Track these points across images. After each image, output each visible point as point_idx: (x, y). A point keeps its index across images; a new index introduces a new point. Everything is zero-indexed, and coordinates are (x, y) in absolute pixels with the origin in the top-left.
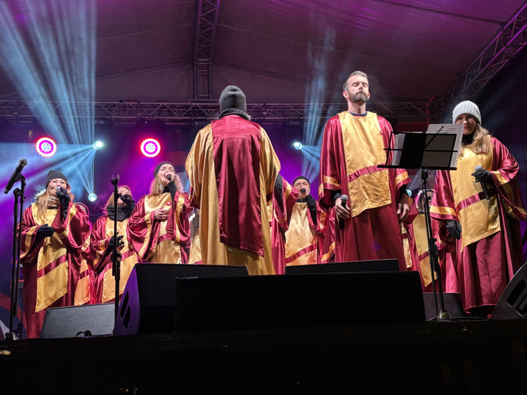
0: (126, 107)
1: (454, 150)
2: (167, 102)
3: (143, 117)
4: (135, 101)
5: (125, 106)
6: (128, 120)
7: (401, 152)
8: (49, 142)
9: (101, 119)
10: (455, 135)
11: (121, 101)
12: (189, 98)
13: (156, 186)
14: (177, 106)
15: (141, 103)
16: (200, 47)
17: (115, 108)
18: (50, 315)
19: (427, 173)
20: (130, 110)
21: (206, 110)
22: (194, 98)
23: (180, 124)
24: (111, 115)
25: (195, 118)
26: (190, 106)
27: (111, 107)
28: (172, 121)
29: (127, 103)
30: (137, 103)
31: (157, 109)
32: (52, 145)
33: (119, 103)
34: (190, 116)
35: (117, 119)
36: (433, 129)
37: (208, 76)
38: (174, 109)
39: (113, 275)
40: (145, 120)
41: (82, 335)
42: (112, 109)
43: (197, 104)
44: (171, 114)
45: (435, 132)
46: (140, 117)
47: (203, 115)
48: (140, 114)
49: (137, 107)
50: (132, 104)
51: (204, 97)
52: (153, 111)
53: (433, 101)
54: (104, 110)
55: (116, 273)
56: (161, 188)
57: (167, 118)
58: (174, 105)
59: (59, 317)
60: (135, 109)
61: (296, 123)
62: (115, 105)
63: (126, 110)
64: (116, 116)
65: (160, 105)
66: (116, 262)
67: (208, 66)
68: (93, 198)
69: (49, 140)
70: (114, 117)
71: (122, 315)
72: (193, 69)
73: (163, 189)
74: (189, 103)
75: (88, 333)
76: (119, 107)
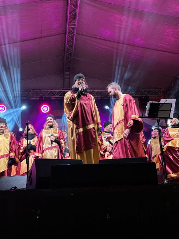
1: (171, 110)
4: (39, 89)
5: (35, 92)
6: (36, 97)
7: (149, 111)
8: (3, 107)
9: (25, 97)
10: (172, 104)
11: (33, 90)
12: (62, 88)
15: (41, 90)
16: (66, 67)
19: (159, 120)
20: (37, 93)
22: (63, 88)
23: (57, 99)
24: (29, 95)
26: (62, 91)
27: (29, 92)
28: (55, 97)
29: (36, 90)
31: (48, 93)
32: (4, 108)
34: (62, 95)
35: (32, 97)
36: (162, 101)
37: (70, 79)
38: (55, 93)
39: (26, 163)
40: (43, 97)
41: (14, 188)
43: (65, 90)
44: (53, 94)
45: (163, 103)
46: (41, 96)
49: (40, 92)
50: (38, 91)
51: (68, 88)
52: (46, 93)
53: (164, 89)
54: (26, 93)
55: (28, 162)
57: (52, 96)
58: (55, 91)
59: (5, 181)
61: (106, 98)
62: (31, 91)
65: (49, 91)
67: (69, 75)
68: (21, 130)
69: (3, 106)
72: (63, 76)
74: (61, 90)
75: (16, 187)
76: (32, 92)
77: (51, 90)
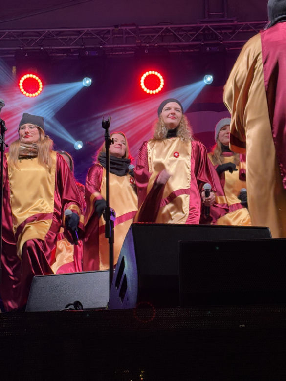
0: (122, 34)
2: (171, 24)
3: (143, 45)
4: (133, 25)
5: (120, 32)
6: (125, 50)
8: (34, 79)
9: (93, 49)
11: (116, 26)
12: (199, 17)
13: (158, 128)
14: (183, 29)
15: (140, 27)
17: (110, 34)
18: (37, 284)
20: (127, 37)
21: (220, 32)
22: (204, 17)
23: (187, 51)
24: (105, 44)
25: (206, 42)
26: (200, 28)
27: (105, 34)
28: (178, 47)
29: (124, 28)
30: (135, 27)
31: (160, 33)
32: (37, 83)
33: (113, 28)
34: (200, 40)
35: (112, 49)
38: (180, 33)
40: (145, 48)
41: (72, 307)
42: (105, 36)
43: (209, 25)
44: (176, 38)
46: (139, 45)
47: (216, 38)
48: (139, 41)
49: (135, 32)
50: (129, 29)
51: (217, 16)
52: (155, 36)
54: (96, 38)
56: (164, 131)
57: (173, 44)
58: (180, 28)
59: (48, 286)
60: (133, 34)
62: (109, 31)
63: (123, 37)
64: (110, 45)
65: (163, 28)
66: (110, 221)
69: (34, 76)
70: (108, 46)
71: (117, 284)
73: (166, 132)
74: (199, 25)
75: (77, 304)
76: (114, 34)
77: (169, 27)
